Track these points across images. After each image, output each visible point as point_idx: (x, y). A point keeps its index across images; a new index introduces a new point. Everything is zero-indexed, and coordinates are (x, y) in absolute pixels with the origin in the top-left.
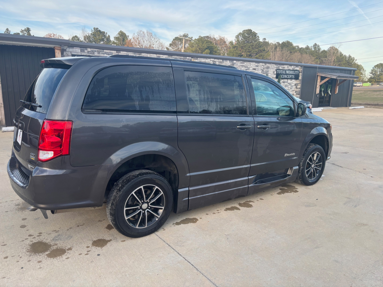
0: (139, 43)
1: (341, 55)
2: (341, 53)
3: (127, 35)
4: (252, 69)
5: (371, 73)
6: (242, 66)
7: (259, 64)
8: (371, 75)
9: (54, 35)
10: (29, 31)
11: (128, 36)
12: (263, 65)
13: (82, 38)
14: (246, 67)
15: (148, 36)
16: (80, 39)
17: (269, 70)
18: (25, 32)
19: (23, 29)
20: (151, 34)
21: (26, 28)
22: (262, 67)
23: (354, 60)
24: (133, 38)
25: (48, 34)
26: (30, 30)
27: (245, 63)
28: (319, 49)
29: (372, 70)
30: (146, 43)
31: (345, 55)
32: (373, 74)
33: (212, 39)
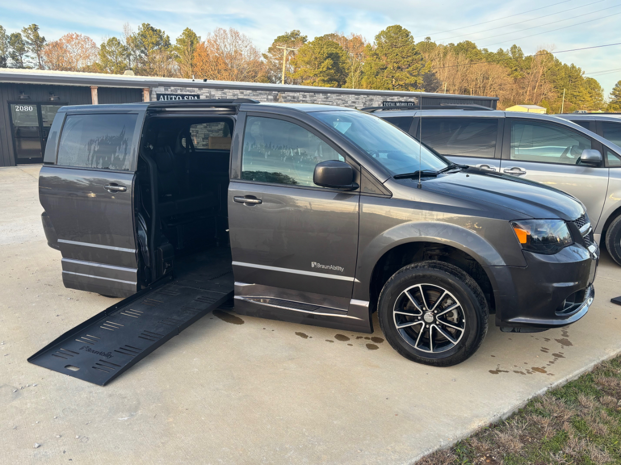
0: (218, 49)
1: (557, 63)
2: (557, 61)
3: (198, 35)
4: (351, 102)
5: (614, 94)
6: (339, 99)
7: (359, 97)
8: (613, 97)
9: (77, 36)
10: (35, 30)
11: (200, 37)
12: (364, 98)
13: (124, 41)
14: (343, 100)
15: (233, 37)
16: (121, 42)
17: (373, 103)
18: (29, 32)
19: (27, 27)
20: (236, 34)
21: (31, 25)
22: (364, 99)
23: (580, 72)
24: (208, 42)
25: (68, 35)
26: (38, 28)
27: (342, 96)
28: (521, 55)
29: (614, 89)
30: (229, 49)
31: (564, 64)
32: (616, 96)
33: (340, 39)
